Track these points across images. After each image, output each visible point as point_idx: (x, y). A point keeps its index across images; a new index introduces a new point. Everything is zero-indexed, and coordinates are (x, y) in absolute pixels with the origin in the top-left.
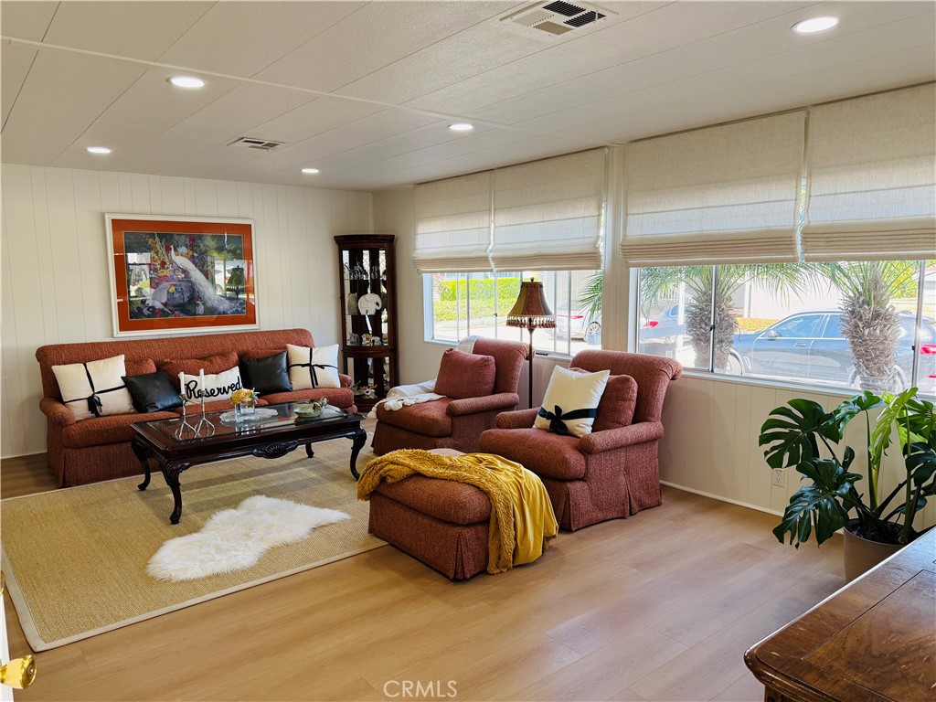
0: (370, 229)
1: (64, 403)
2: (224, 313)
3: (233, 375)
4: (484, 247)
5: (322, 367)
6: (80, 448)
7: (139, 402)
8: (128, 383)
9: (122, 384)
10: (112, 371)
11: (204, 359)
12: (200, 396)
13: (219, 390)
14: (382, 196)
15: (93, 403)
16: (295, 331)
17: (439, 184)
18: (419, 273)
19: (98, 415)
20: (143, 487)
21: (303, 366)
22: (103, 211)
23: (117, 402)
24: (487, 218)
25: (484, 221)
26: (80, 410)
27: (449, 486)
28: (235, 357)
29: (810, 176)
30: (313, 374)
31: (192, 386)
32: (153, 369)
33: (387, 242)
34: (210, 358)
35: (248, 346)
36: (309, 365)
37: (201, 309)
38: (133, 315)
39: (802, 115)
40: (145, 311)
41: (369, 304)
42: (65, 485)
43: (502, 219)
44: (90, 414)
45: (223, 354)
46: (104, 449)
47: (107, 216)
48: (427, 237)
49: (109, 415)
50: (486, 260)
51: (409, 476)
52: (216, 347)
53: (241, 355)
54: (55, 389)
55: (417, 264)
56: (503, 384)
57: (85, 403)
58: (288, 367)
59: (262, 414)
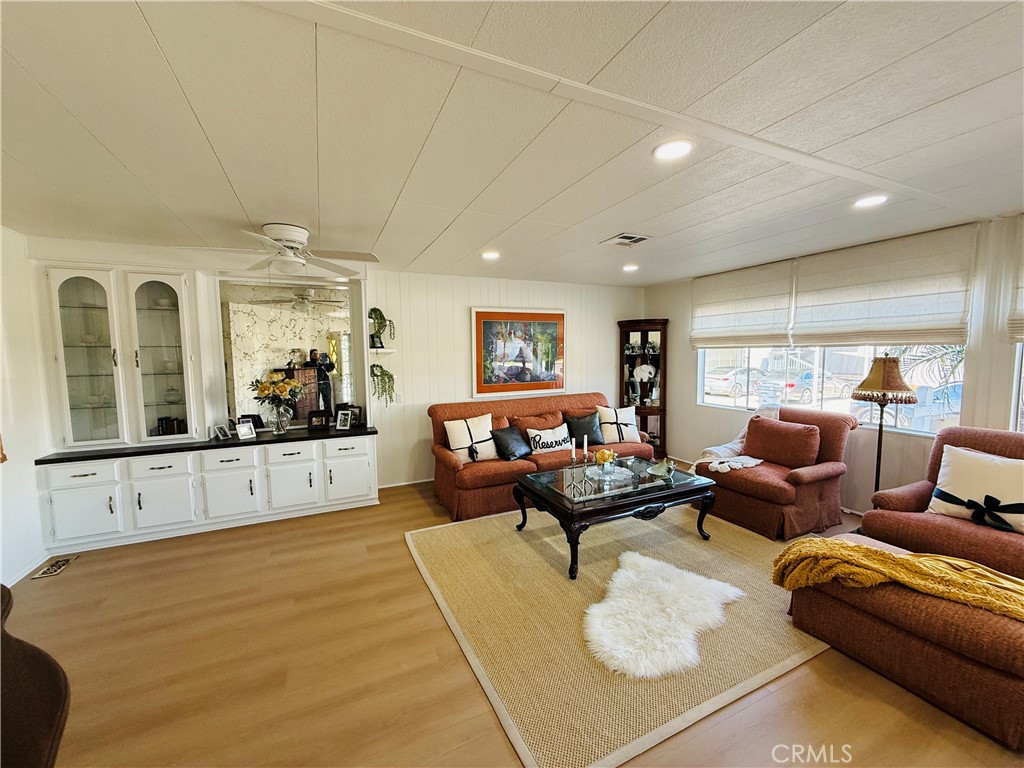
0: (641, 315)
1: (451, 450)
3: (563, 431)
4: (784, 326)
5: (626, 425)
6: (469, 489)
7: (503, 453)
8: (495, 437)
9: (490, 436)
10: (483, 426)
11: (539, 416)
12: (543, 447)
13: (556, 442)
14: (650, 290)
15: (472, 452)
16: (594, 394)
18: (695, 349)
19: (474, 461)
20: (520, 527)
21: (612, 424)
23: (487, 450)
25: (783, 303)
26: (462, 457)
28: (561, 416)
30: (620, 431)
31: (537, 439)
32: (508, 425)
33: (662, 325)
34: (544, 416)
35: (566, 406)
36: (616, 423)
37: (528, 377)
38: (486, 382)
40: (494, 379)
41: (644, 373)
42: (458, 519)
44: (470, 460)
45: (553, 413)
46: (485, 490)
47: (473, 309)
48: (706, 319)
49: (482, 461)
50: (785, 336)
51: (883, 585)
52: (544, 408)
53: (564, 414)
54: (442, 439)
55: (693, 341)
56: (828, 452)
57: (466, 451)
58: (600, 424)
59: (621, 473)
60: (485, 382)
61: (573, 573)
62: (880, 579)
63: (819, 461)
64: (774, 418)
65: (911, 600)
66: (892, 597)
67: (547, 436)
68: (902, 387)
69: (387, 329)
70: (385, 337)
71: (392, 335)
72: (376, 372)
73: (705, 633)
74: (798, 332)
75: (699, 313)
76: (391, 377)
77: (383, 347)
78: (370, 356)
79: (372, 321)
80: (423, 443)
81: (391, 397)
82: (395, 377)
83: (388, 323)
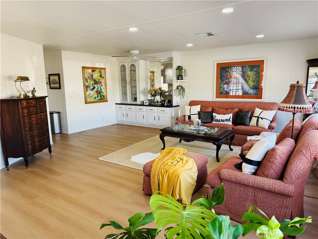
1: (185, 116)
3: (229, 116)
11: (226, 109)
15: (189, 117)
16: (270, 103)
19: (190, 121)
21: (256, 117)
22: (215, 61)
26: (187, 119)
31: (214, 117)
32: (210, 110)
38: (220, 93)
40: (224, 92)
67: (220, 117)
71: (185, 75)
72: (179, 88)
81: (183, 97)
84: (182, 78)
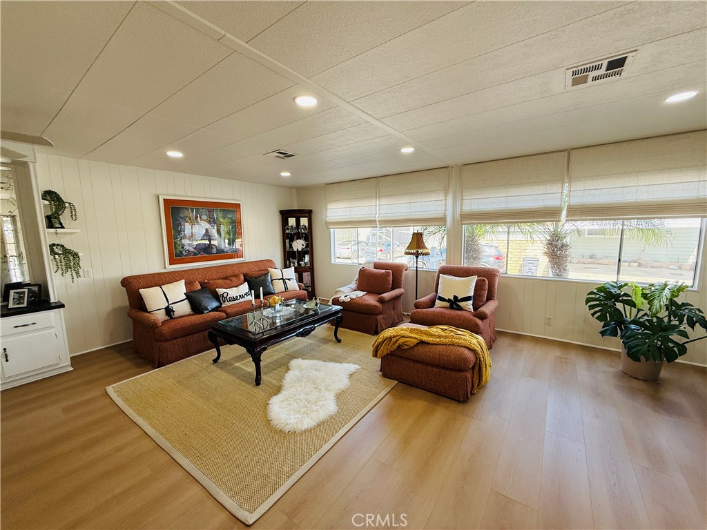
0: (295, 206)
1: (149, 312)
2: (227, 252)
3: (245, 288)
4: (374, 215)
5: (289, 280)
6: (168, 340)
7: (197, 308)
8: (189, 297)
9: (185, 297)
10: (178, 291)
11: (226, 278)
12: (230, 301)
13: (240, 296)
14: (300, 190)
15: (169, 311)
16: (266, 260)
17: (342, 184)
18: (328, 228)
19: (171, 318)
20: (215, 361)
21: (279, 279)
22: (158, 193)
23: (183, 308)
24: (374, 201)
25: (373, 202)
26: (161, 316)
27: (451, 348)
28: (242, 277)
29: (570, 182)
30: (285, 284)
31: (225, 295)
32: (200, 287)
33: (308, 213)
34: (230, 278)
35: (246, 270)
36: (282, 279)
37: (214, 251)
39: (566, 153)
40: (184, 253)
41: (299, 245)
42: (159, 366)
43: (384, 201)
44: (167, 318)
45: (236, 276)
46: (184, 339)
47: (160, 197)
48: (334, 211)
49: (179, 317)
50: (374, 221)
51: (417, 344)
52: (229, 272)
53: (245, 276)
54: (138, 304)
55: (328, 224)
56: (396, 284)
57: (163, 311)
58: (272, 281)
59: (287, 310)
60: (176, 255)
61: (258, 382)
62: (416, 341)
63: (393, 289)
64: (371, 268)
65: (427, 348)
66: (421, 349)
67: (233, 292)
68: (424, 247)
69: (67, 211)
70: (65, 217)
71: (74, 217)
72: (56, 250)
73: (340, 394)
74: (381, 219)
75: (330, 206)
76: (76, 255)
77: (63, 227)
78: (48, 236)
79: (47, 202)
80: (117, 311)
81: (78, 274)
82: (80, 254)
83: (67, 205)
84: (61, 224)
